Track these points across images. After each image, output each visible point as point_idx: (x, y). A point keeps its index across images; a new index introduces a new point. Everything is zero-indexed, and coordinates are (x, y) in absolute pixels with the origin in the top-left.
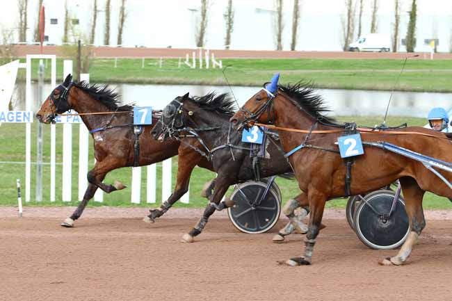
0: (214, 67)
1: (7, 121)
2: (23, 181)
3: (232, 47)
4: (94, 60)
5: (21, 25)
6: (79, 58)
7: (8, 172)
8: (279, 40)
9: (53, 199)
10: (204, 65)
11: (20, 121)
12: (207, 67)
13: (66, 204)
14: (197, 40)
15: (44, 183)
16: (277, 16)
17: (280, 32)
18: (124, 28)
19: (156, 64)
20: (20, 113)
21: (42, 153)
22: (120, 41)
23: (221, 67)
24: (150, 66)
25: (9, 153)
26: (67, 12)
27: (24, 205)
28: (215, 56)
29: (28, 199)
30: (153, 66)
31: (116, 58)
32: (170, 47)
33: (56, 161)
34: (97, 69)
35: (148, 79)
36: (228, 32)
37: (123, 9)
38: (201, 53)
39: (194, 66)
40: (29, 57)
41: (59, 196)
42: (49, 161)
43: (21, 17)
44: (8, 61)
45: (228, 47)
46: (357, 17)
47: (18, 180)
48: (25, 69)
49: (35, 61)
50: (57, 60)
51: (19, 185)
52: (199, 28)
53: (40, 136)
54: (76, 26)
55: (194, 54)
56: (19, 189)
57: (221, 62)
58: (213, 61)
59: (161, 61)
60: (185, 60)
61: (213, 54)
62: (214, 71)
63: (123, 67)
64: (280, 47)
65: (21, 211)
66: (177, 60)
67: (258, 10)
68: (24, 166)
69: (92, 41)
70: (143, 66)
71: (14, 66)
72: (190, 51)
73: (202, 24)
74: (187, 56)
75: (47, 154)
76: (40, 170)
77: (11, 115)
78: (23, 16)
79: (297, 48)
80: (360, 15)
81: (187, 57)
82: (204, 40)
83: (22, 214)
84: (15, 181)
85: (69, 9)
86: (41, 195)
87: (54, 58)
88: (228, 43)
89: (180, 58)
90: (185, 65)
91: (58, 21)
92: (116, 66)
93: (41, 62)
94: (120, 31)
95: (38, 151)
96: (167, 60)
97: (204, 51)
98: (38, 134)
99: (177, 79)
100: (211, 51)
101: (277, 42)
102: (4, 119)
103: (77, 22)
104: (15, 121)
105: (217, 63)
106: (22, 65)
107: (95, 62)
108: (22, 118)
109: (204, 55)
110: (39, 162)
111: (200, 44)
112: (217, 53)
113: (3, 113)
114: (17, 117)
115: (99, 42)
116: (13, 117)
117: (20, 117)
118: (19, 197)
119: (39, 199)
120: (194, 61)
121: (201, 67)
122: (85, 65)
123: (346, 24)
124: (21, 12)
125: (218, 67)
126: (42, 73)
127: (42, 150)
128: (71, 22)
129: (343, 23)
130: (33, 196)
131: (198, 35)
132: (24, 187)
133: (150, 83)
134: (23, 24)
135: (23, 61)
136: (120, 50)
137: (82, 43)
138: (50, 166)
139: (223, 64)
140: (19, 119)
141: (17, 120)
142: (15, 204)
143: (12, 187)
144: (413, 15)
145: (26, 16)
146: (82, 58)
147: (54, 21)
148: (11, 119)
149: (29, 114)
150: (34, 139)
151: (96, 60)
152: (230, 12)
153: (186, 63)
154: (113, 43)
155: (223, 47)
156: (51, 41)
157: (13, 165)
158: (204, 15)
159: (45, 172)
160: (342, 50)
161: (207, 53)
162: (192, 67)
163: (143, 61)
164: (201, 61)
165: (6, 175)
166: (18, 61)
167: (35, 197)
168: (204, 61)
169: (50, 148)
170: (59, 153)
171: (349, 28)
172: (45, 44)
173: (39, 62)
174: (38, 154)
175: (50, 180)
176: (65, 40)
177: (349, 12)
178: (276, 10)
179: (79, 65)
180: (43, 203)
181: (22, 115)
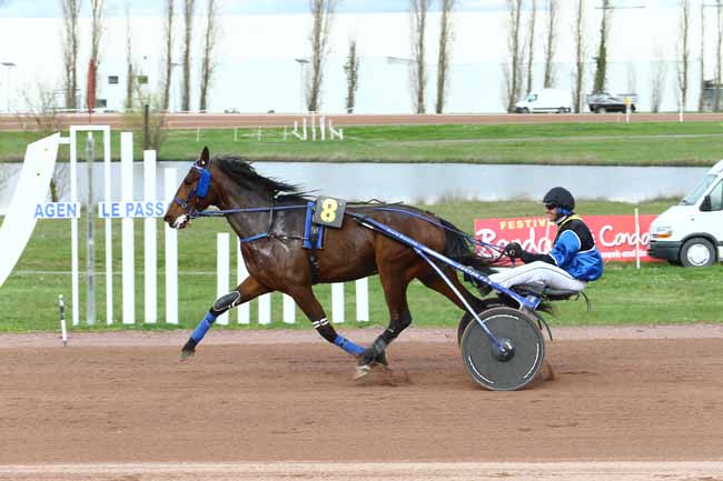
0: (332, 138)
1: (46, 217)
2: (69, 299)
3: (358, 110)
4: (169, 131)
5: (69, 85)
6: (147, 128)
7: (50, 286)
8: (421, 100)
9: (110, 321)
10: (319, 136)
11: (63, 215)
12: (323, 138)
14: (307, 103)
15: (97, 300)
16: (416, 66)
17: (422, 89)
18: (208, 88)
19: (252, 135)
20: (63, 205)
21: (94, 258)
22: (203, 104)
23: (342, 137)
24: (245, 138)
25: (53, 260)
26: (130, 67)
27: (71, 329)
28: (333, 123)
29: (76, 321)
30: (250, 138)
31: (199, 128)
32: (272, 112)
33: (114, 270)
34: (172, 143)
36: (351, 90)
37: (206, 62)
38: (313, 121)
39: (305, 137)
40: (73, 129)
41: (118, 317)
42: (104, 269)
43: (68, 75)
44: (50, 134)
45: (350, 111)
46: (525, 66)
47: (61, 296)
48: (68, 145)
49: (82, 134)
50: (112, 133)
51: (62, 303)
52: (312, 85)
53: (90, 236)
54: (143, 86)
55: (305, 121)
56: (62, 309)
57: (341, 130)
58: (332, 131)
59: (260, 131)
60: (293, 129)
61: (330, 122)
62: (332, 142)
64: (421, 109)
65: (65, 339)
66: (282, 130)
67: (391, 59)
68: (70, 277)
69: (166, 106)
70: (235, 139)
71: (54, 141)
72: (299, 119)
73: (315, 79)
74: (296, 123)
75: (100, 260)
76: (91, 283)
77: (50, 208)
78: (71, 74)
79: (446, 110)
80: (530, 64)
81: (296, 125)
82: (318, 101)
83: (65, 343)
84: (57, 298)
85: (133, 63)
86: (94, 315)
87: (107, 129)
88: (350, 104)
89: (285, 126)
90: (293, 136)
91: (119, 80)
92: (198, 140)
93: (90, 135)
94: (204, 92)
96: (268, 130)
97: (317, 119)
98: (88, 234)
99: (281, 155)
100: (327, 118)
101: (417, 102)
102: (41, 213)
103: (144, 80)
104: (56, 216)
105: (337, 134)
106: (65, 140)
107: (170, 134)
108: (65, 212)
109: (318, 123)
110: (91, 272)
111: (313, 107)
112: (337, 121)
113: (39, 206)
114: (59, 210)
115: (175, 106)
117: (63, 210)
118: (62, 319)
120: (305, 131)
121: (314, 138)
122: (156, 138)
123: (511, 76)
124: (68, 67)
125: (336, 137)
126: (92, 150)
127: (94, 254)
128: (136, 80)
129: (507, 75)
130: (82, 317)
131: (310, 95)
132: (70, 307)
134: (72, 84)
135: (67, 134)
137: (151, 108)
138: (105, 276)
139: (345, 134)
140: (61, 213)
141: (59, 215)
142: (57, 330)
143: (54, 306)
144: (601, 62)
145: (74, 72)
146: (150, 128)
147: (114, 80)
148: (51, 213)
149: (75, 206)
150: (81, 240)
151: (171, 131)
152: (352, 63)
153: (295, 132)
154: (194, 108)
155: (343, 111)
156: (109, 107)
157: (57, 276)
158: (317, 68)
159: (99, 285)
160: (506, 112)
161: (322, 120)
162: (302, 139)
163: (236, 132)
164: (314, 130)
165: (48, 290)
166: (59, 134)
167: (85, 319)
168: (318, 130)
169: (104, 253)
170: (118, 258)
171: (514, 82)
172: (99, 111)
173: (87, 135)
174: (89, 261)
175: (105, 296)
176: (129, 105)
177: (515, 59)
178: (415, 58)
179: (147, 137)
180: (95, 327)
181: (65, 208)
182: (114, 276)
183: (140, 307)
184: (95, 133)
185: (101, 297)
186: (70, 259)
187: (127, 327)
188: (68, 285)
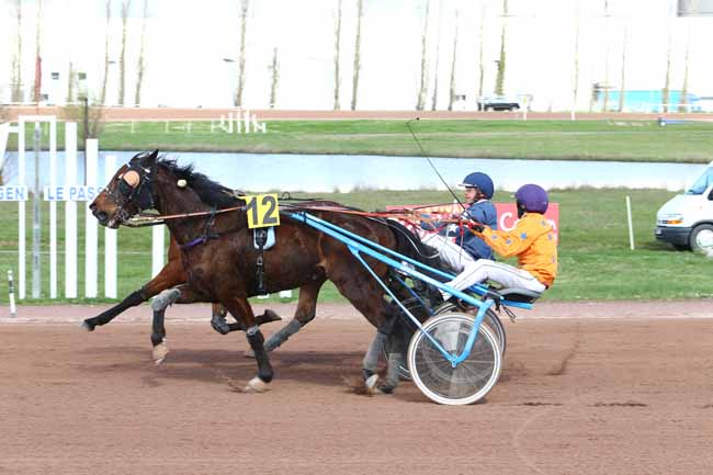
0: (255, 130)
2: (16, 274)
4: (106, 123)
5: (14, 81)
6: (86, 122)
8: (337, 97)
9: (53, 295)
10: (243, 129)
11: (12, 198)
12: (247, 131)
14: (233, 99)
15: (42, 276)
17: (337, 86)
18: (142, 84)
19: (183, 128)
20: (11, 189)
22: (137, 99)
23: (264, 131)
24: (176, 130)
26: (71, 64)
27: (18, 303)
28: (257, 117)
29: (22, 295)
30: (180, 130)
31: (133, 120)
32: (200, 107)
33: (58, 249)
34: (109, 135)
35: (174, 147)
36: (273, 88)
37: (141, 60)
38: (239, 115)
39: (231, 130)
40: (22, 120)
41: (61, 292)
42: (49, 249)
43: (14, 71)
45: (272, 107)
47: (10, 272)
48: (17, 134)
49: (28, 124)
50: (58, 124)
51: (11, 278)
52: (237, 83)
53: (37, 221)
54: (82, 81)
55: (231, 115)
56: (10, 283)
57: (264, 125)
58: (256, 124)
59: (190, 124)
60: (219, 122)
61: (254, 116)
62: (256, 135)
63: (141, 132)
64: (337, 106)
65: (13, 311)
66: (210, 123)
68: (18, 256)
69: (103, 101)
70: (167, 131)
72: (226, 113)
73: (240, 78)
74: (223, 117)
75: (45, 240)
76: (36, 261)
79: (358, 108)
80: (437, 67)
81: (222, 119)
82: (243, 97)
83: (14, 314)
84: (7, 274)
86: (39, 290)
87: (53, 120)
88: (273, 101)
89: (213, 120)
90: (220, 130)
92: (133, 131)
93: (37, 125)
94: (138, 88)
95: (35, 237)
96: (197, 123)
97: (243, 112)
98: (34, 216)
100: (251, 113)
101: (334, 100)
103: (83, 76)
104: (5, 199)
105: (259, 127)
106: (14, 130)
107: (107, 126)
108: (13, 195)
109: (243, 117)
111: (237, 104)
112: (260, 114)
114: (8, 193)
116: (2, 194)
117: (11, 193)
118: (11, 292)
120: (231, 125)
121: (239, 131)
122: (94, 129)
124: (14, 64)
125: (260, 131)
127: (39, 236)
128: (77, 77)
130: (28, 292)
131: (237, 92)
132: (17, 282)
134: (17, 80)
135: (16, 124)
136: (138, 111)
137: (90, 103)
138: (49, 255)
139: (267, 128)
140: (10, 196)
141: (8, 198)
142: (6, 303)
143: (3, 281)
144: (501, 66)
145: (19, 69)
146: (89, 120)
147: (55, 75)
149: (23, 189)
150: (29, 222)
151: (108, 123)
152: (275, 63)
153: (222, 126)
155: (267, 107)
157: (4, 255)
158: (242, 67)
159: (44, 263)
160: (415, 109)
161: (246, 115)
162: (228, 132)
163: (167, 125)
164: (239, 124)
167: (31, 294)
168: (243, 123)
169: (49, 233)
170: (61, 239)
171: (422, 83)
172: (42, 104)
173: (34, 126)
174: (35, 241)
175: (49, 273)
176: (69, 100)
177: (423, 61)
179: (86, 129)
180: (41, 301)
181: (14, 191)
182: (58, 255)
183: (81, 283)
184: (42, 124)
185: (46, 274)
186: (17, 240)
187: (70, 301)
188: (15, 264)
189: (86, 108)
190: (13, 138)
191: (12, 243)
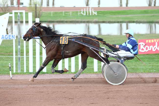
0: (93, 14)
1: (5, 39)
3: (101, 6)
4: (43, 12)
6: (36, 12)
8: (121, 2)
9: (25, 71)
10: (89, 14)
11: (10, 39)
12: (91, 15)
13: (31, 73)
14: (86, 4)
15: (21, 65)
19: (69, 14)
20: (10, 35)
21: (20, 52)
22: (53, 4)
23: (96, 14)
24: (67, 14)
25: (7, 52)
27: (13, 74)
28: (94, 10)
29: (14, 71)
31: (52, 11)
32: (75, 6)
33: (26, 55)
34: (44, 16)
35: (66, 20)
38: (88, 9)
39: (85, 14)
41: (28, 70)
42: (23, 55)
44: (6, 13)
45: (99, 6)
47: (10, 64)
48: (12, 17)
49: (16, 13)
50: (26, 13)
53: (19, 45)
55: (85, 9)
56: (10, 67)
57: (96, 12)
58: (93, 12)
59: (71, 13)
60: (81, 12)
62: (93, 16)
63: (55, 15)
64: (121, 5)
65: (11, 77)
66: (78, 12)
68: (13, 58)
69: (42, 5)
70: (63, 15)
71: (7, 15)
72: (83, 8)
74: (82, 10)
75: (22, 53)
76: (19, 59)
77: (6, 36)
79: (129, 6)
82: (89, 3)
83: (11, 78)
86: (20, 70)
87: (24, 12)
88: (99, 4)
89: (79, 11)
90: (81, 14)
92: (52, 15)
93: (19, 13)
95: (18, 51)
96: (74, 12)
97: (89, 8)
98: (18, 44)
100: (92, 8)
101: (120, 3)
102: (4, 38)
104: (8, 39)
105: (95, 13)
106: (11, 15)
109: (89, 10)
110: (19, 56)
111: (87, 5)
112: (95, 9)
113: (3, 36)
114: (9, 37)
115: (45, 5)
116: (7, 37)
117: (10, 37)
118: (10, 71)
119: (19, 71)
120: (85, 12)
122: (39, 15)
125: (95, 14)
126: (19, 18)
127: (20, 51)
130: (16, 70)
131: (87, 1)
132: (13, 67)
133: (67, 22)
135: (12, 13)
136: (54, 8)
138: (24, 57)
139: (97, 13)
140: (10, 38)
141: (9, 38)
142: (8, 74)
146: (37, 12)
148: (7, 38)
149: (14, 35)
151: (44, 12)
153: (82, 13)
154: (51, 5)
155: (97, 6)
156: (24, 5)
157: (8, 58)
159: (22, 60)
160: (148, 6)
161: (90, 9)
162: (84, 15)
164: (88, 12)
165: (6, 62)
166: (9, 13)
167: (17, 71)
169: (23, 50)
170: (27, 52)
172: (21, 6)
174: (19, 53)
175: (24, 64)
176: (30, 4)
179: (36, 14)
181: (11, 36)
182: (26, 57)
183: (34, 67)
184: (20, 13)
186: (13, 53)
188: (12, 60)
189: (36, 7)
190: (10, 18)
191: (11, 53)
